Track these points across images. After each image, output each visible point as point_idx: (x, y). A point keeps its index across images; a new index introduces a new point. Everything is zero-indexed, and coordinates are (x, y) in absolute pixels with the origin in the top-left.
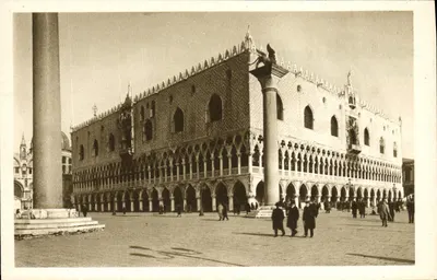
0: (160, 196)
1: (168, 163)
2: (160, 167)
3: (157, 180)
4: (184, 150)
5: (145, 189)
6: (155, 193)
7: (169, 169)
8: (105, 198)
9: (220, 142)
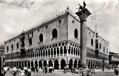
0: (34, 64)
1: (37, 52)
2: (34, 54)
3: (33, 58)
4: (43, 48)
5: (29, 61)
6: (32, 62)
7: (37, 54)
8: (15, 64)
9: (56, 45)
